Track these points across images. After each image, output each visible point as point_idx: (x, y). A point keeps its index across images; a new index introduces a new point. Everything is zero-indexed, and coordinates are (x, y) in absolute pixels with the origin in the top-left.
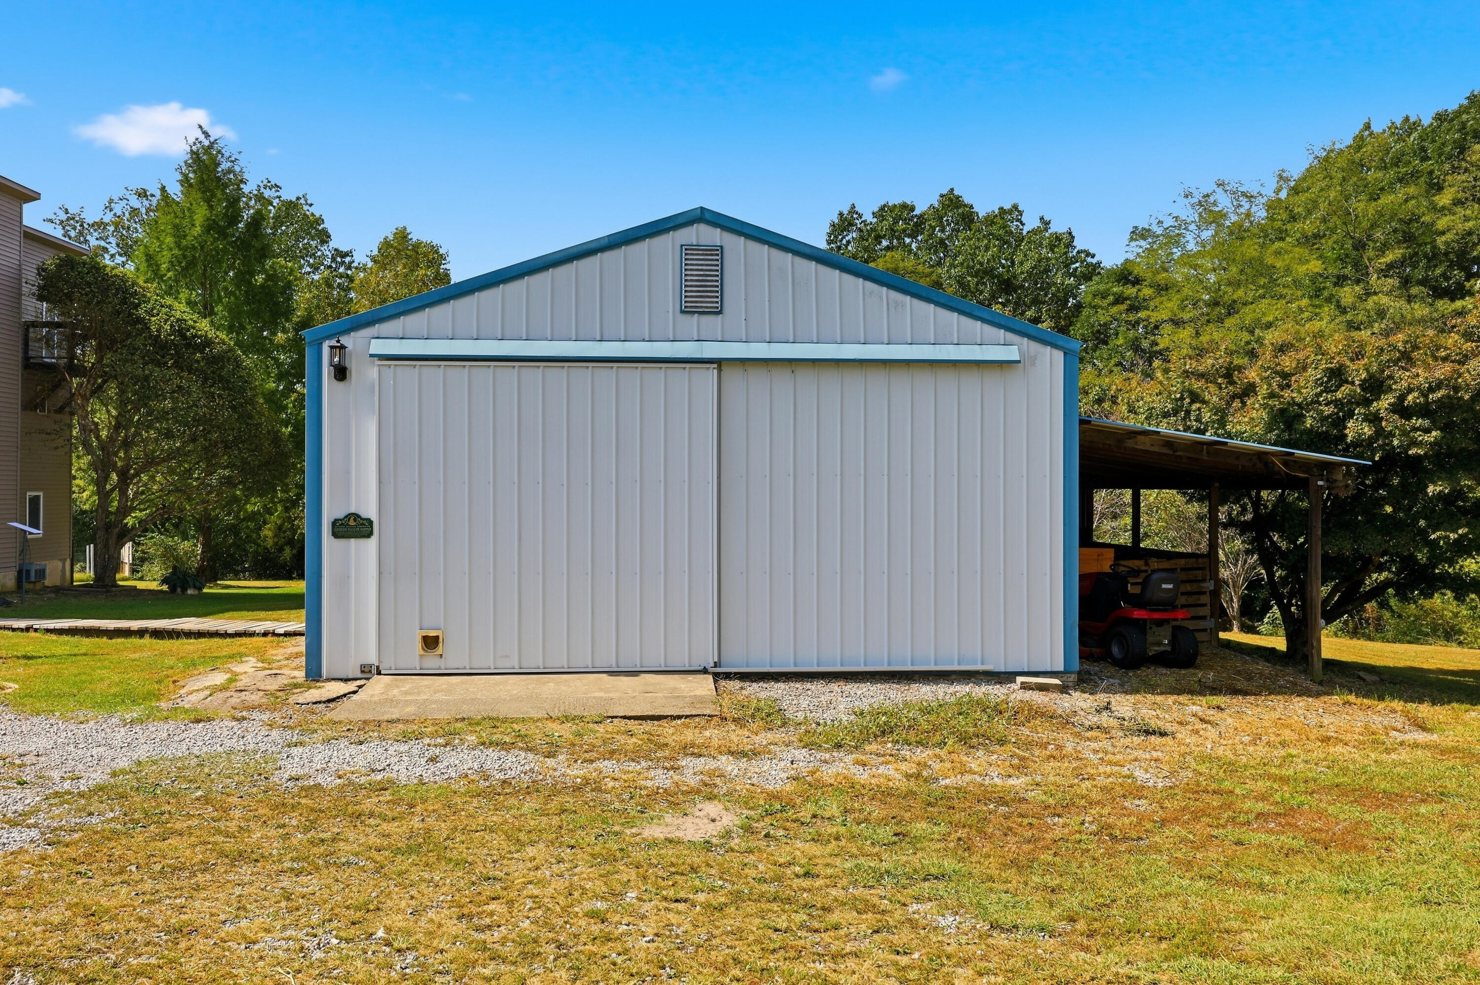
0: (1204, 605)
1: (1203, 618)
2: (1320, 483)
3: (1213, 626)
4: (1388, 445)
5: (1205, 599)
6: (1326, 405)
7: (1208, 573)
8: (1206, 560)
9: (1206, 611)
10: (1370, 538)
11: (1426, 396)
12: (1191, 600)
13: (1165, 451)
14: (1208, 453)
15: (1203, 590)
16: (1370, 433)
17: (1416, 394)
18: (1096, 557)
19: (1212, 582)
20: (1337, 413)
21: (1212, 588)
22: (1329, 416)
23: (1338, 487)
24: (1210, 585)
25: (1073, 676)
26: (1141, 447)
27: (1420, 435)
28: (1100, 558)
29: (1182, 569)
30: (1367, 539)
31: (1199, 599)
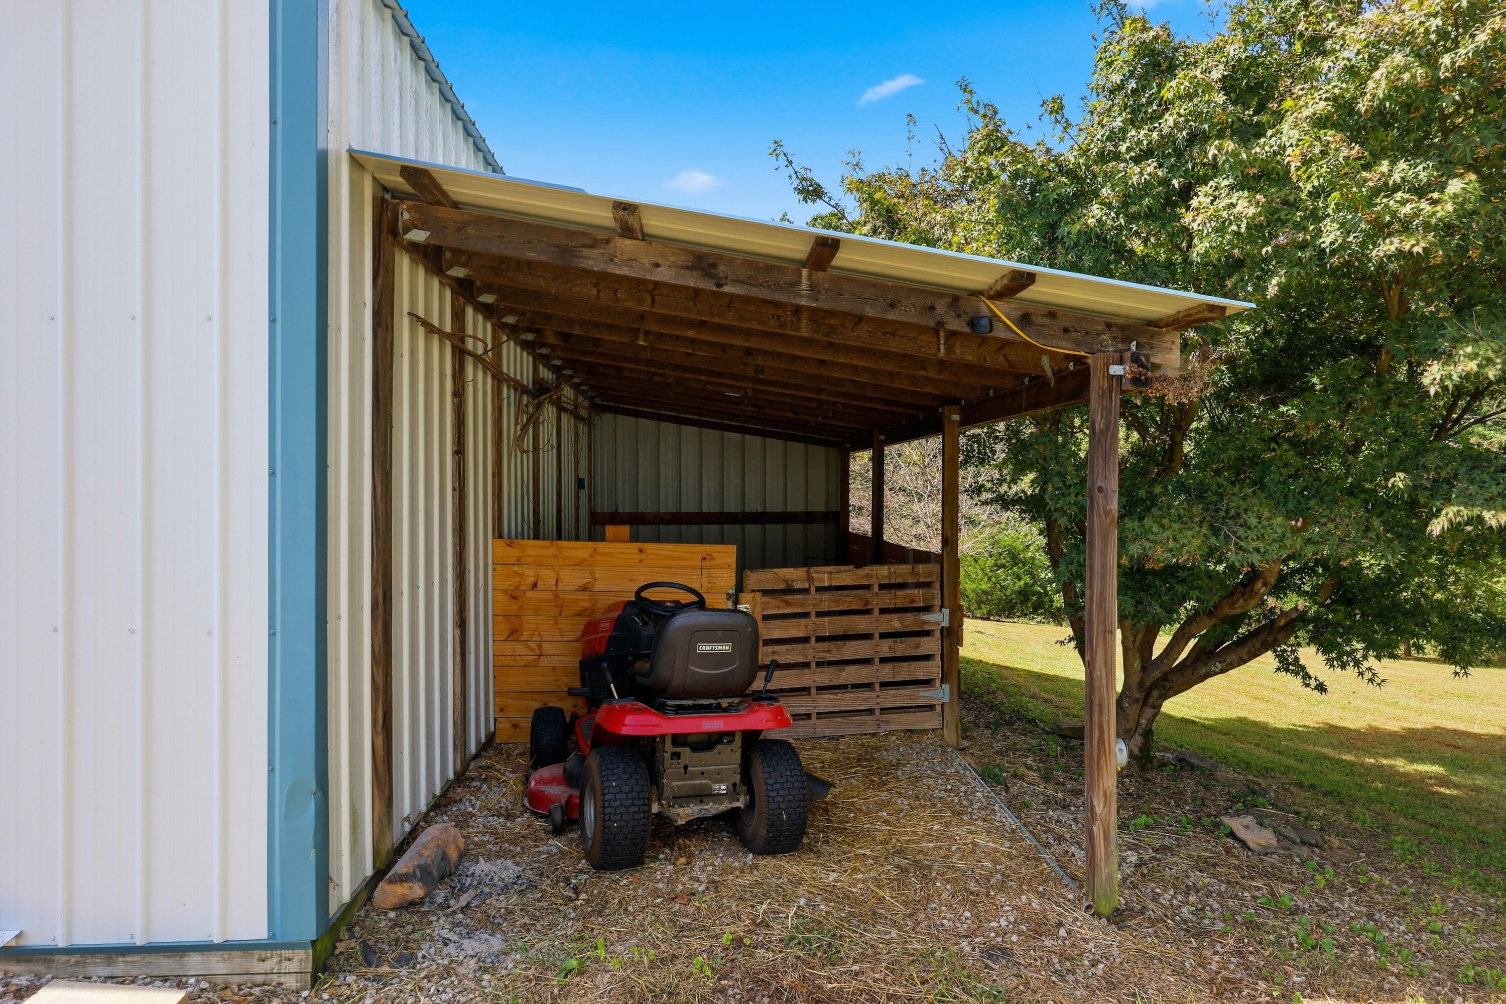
0: (927, 658)
1: (927, 682)
2: (1116, 370)
3: (946, 700)
4: (1303, 246)
5: (931, 645)
6: (1137, 160)
7: (937, 593)
8: (934, 568)
9: (933, 669)
10: (1253, 521)
11: (1429, 60)
12: (903, 647)
13: (692, 281)
14: (813, 287)
15: (927, 628)
16: (1252, 211)
17: (1398, 58)
18: (698, 562)
19: (946, 611)
20: (1165, 182)
21: (945, 623)
22: (1145, 189)
23: (1165, 379)
24: (940, 618)
25: (300, 954)
26: (625, 271)
27: (1403, 203)
28: (707, 564)
29: (882, 587)
30: (1246, 526)
31: (918, 646)
